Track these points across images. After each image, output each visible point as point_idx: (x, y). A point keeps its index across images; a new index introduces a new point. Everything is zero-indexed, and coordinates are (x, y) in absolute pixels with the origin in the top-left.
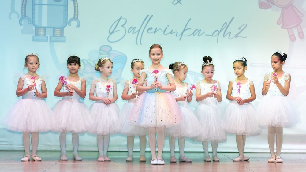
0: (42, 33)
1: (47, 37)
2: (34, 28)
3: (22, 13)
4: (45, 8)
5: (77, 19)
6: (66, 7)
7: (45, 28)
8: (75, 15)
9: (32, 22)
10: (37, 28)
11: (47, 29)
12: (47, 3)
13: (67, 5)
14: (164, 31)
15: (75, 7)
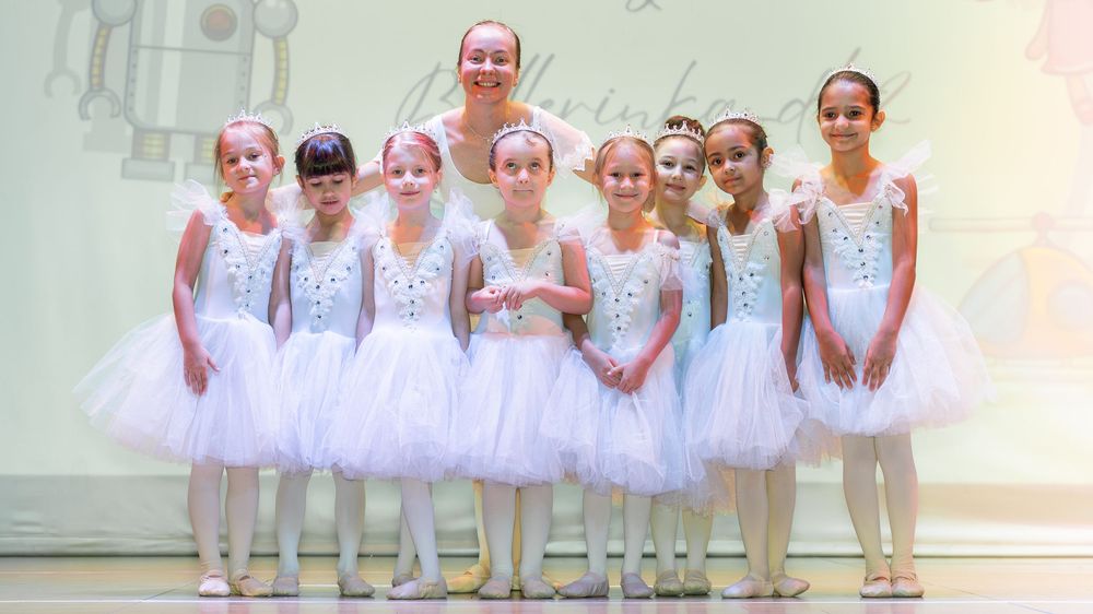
0: (155, 150)
1: (173, 165)
2: (129, 130)
3: (91, 76)
4: (172, 63)
5: (283, 104)
6: (245, 60)
7: (167, 134)
8: (275, 89)
9: (125, 109)
10: (141, 133)
11: (175, 138)
12: (179, 45)
13: (251, 55)
14: (599, 112)
15: (278, 60)
